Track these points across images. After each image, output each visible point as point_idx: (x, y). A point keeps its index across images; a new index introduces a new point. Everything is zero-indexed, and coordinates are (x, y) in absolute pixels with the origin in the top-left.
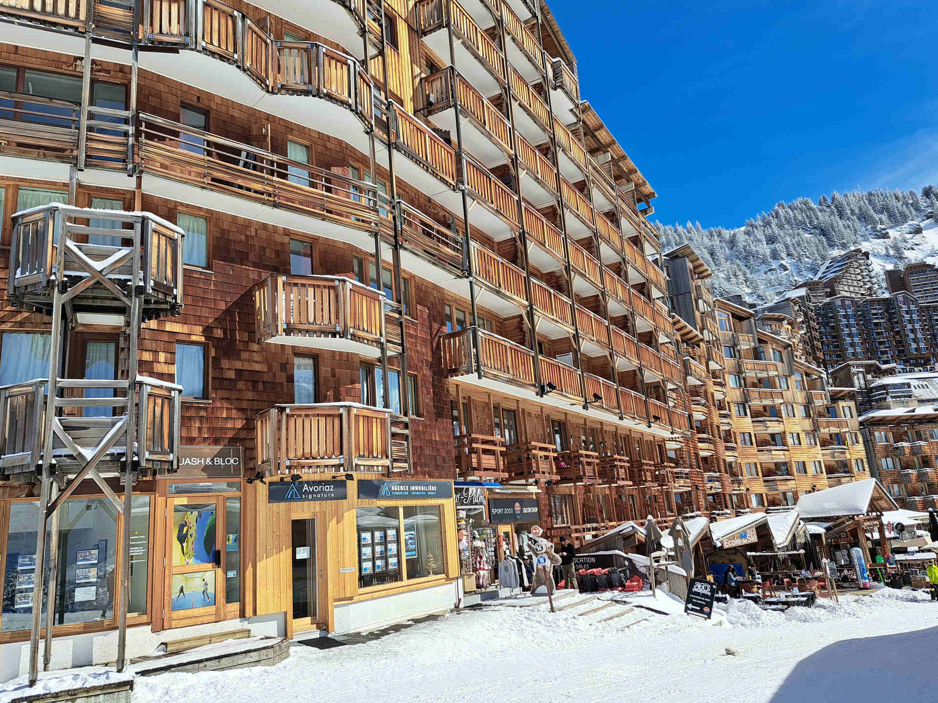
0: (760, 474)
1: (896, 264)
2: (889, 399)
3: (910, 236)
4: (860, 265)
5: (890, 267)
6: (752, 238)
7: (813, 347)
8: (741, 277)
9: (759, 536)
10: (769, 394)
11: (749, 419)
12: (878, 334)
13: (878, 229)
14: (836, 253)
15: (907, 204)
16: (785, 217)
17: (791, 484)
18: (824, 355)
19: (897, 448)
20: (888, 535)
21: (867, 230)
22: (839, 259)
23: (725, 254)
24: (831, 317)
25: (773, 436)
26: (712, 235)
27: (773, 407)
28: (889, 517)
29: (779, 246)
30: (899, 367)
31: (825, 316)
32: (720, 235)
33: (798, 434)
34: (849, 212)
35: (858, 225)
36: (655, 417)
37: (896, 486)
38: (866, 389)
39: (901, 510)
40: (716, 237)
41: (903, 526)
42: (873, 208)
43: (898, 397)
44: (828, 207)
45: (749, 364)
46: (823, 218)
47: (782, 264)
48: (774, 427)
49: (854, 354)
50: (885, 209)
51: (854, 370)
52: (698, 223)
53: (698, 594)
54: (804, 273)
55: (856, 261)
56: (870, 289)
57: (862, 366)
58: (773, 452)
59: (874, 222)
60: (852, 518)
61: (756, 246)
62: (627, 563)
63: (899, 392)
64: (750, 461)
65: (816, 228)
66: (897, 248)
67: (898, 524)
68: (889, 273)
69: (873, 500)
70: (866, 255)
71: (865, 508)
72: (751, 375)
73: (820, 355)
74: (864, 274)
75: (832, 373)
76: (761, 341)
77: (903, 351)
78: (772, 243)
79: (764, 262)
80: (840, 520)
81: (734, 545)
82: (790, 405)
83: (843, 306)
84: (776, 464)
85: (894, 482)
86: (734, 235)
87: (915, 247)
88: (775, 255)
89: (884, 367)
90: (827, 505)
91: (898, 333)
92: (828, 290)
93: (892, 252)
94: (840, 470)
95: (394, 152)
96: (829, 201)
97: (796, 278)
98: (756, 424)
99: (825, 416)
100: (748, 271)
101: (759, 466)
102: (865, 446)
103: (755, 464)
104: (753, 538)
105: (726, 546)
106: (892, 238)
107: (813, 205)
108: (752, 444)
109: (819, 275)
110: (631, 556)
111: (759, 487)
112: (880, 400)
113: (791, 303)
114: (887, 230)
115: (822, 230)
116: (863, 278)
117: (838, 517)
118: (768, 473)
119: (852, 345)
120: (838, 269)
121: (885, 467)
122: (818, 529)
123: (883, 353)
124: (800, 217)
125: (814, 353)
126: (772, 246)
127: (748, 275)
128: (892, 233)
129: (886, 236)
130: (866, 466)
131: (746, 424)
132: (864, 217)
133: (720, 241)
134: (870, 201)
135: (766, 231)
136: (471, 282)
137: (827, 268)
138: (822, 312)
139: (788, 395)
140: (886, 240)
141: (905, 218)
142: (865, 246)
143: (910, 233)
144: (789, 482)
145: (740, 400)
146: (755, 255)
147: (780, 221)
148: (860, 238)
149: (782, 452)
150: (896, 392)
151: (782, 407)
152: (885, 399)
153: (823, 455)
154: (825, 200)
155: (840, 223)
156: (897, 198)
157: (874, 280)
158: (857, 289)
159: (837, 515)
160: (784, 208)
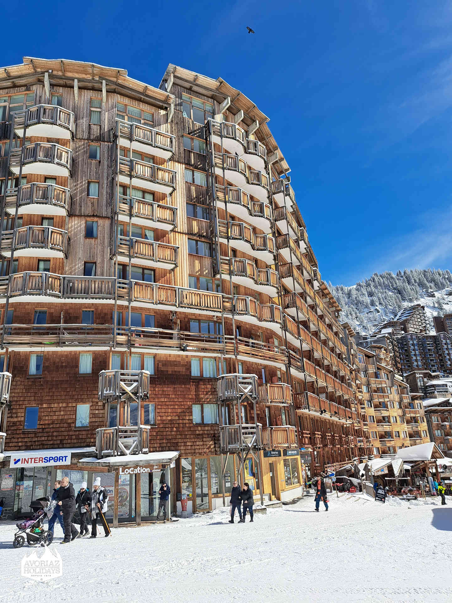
0: (378, 437)
1: (439, 312)
2: (436, 393)
3: (446, 296)
4: (420, 313)
5: (435, 314)
6: (360, 293)
7: (396, 361)
8: (354, 315)
9: (389, 471)
10: (382, 396)
11: (373, 409)
12: (430, 355)
13: (429, 292)
14: (406, 304)
15: (445, 278)
16: (378, 282)
17: (393, 443)
18: (401, 365)
19: (443, 425)
20: (439, 470)
21: (423, 292)
22: (408, 309)
23: (345, 301)
24: (405, 345)
25: (383, 417)
26: (338, 290)
27: (384, 402)
28: (440, 462)
29: (375, 298)
30: (441, 374)
31: (402, 344)
32: (342, 289)
33: (396, 417)
34: (413, 281)
35: (418, 289)
36: (349, 417)
37: (442, 445)
38: (424, 386)
39: (446, 458)
40: (340, 291)
41: (446, 466)
42: (427, 279)
43: (441, 392)
44: (402, 277)
45: (373, 380)
46: (399, 284)
47: (376, 309)
48: (385, 413)
49: (417, 366)
50: (433, 280)
51: (417, 376)
52: (330, 282)
53: (379, 494)
54: (389, 314)
55: (418, 311)
56: (425, 327)
57: (422, 373)
58: (384, 426)
59: (427, 288)
60: (423, 461)
61: (362, 297)
62: (349, 481)
63: (441, 389)
64: (373, 430)
65: (395, 289)
66: (438, 303)
67: (444, 465)
68: (435, 318)
69: (433, 453)
70: (423, 307)
71: (430, 457)
72: (374, 386)
73: (399, 365)
74: (422, 318)
75: (406, 377)
76: (378, 369)
77: (443, 365)
78: (371, 296)
79: (366, 307)
80: (418, 463)
81: (379, 474)
82: (392, 402)
83: (412, 339)
84: (385, 432)
85: (441, 443)
86: (350, 290)
87: (449, 303)
88: (373, 304)
89: (433, 374)
90: (412, 455)
91: (441, 355)
92: (403, 326)
93: (436, 305)
94: (416, 436)
95: (286, 332)
96: (403, 274)
97: (384, 318)
98: (376, 412)
99: (408, 408)
100: (358, 312)
101: (377, 433)
102: (427, 424)
103: (376, 432)
104: (386, 472)
105: (376, 475)
106: (437, 297)
107: (394, 276)
108: (374, 422)
109: (397, 317)
110: (350, 478)
111: (377, 444)
112: (431, 393)
113: (386, 339)
114: (434, 293)
115: (399, 291)
116: (421, 321)
117: (416, 462)
118: (382, 437)
119: (416, 360)
120: (408, 315)
121: (437, 434)
122: (408, 467)
123: (433, 366)
124: (386, 283)
125: (396, 365)
126: (371, 298)
127: (358, 314)
128: (436, 294)
129: (433, 296)
130: (428, 434)
131: (371, 412)
132: (421, 285)
133: (342, 293)
134: (425, 275)
135: (368, 290)
136: (305, 375)
137: (402, 314)
138: (400, 341)
139: (391, 396)
140: (433, 298)
141: (443, 287)
142: (422, 302)
143: (447, 295)
144: (391, 442)
145: (369, 399)
146: (362, 303)
147: (376, 284)
148: (419, 296)
149: (388, 426)
150: (440, 389)
151: (388, 403)
152: (434, 392)
153: (408, 428)
154: (400, 273)
155: (409, 287)
156: (439, 274)
157: (427, 322)
158: (417, 326)
159: (416, 460)
160: (377, 277)
